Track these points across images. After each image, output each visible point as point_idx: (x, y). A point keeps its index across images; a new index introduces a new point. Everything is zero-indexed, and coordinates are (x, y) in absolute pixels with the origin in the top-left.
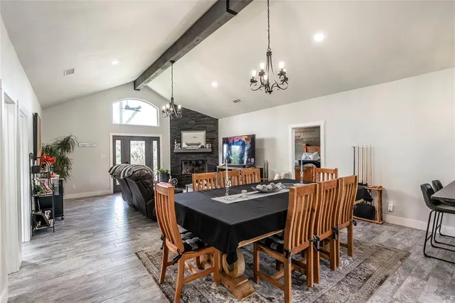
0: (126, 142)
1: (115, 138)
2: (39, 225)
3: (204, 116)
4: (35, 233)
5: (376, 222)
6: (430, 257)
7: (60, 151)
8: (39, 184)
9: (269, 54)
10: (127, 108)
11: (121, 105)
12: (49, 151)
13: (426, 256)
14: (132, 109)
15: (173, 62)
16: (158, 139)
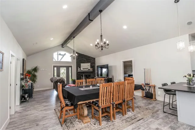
0: (59, 68)
1: (54, 67)
2: (23, 99)
3: (89, 57)
4: (22, 102)
5: (153, 100)
6: (166, 113)
7: (33, 72)
8: (24, 84)
9: (101, 36)
10: (60, 54)
11: (58, 53)
12: (29, 72)
13: (164, 112)
14: (62, 55)
15: (74, 37)
16: (71, 67)
